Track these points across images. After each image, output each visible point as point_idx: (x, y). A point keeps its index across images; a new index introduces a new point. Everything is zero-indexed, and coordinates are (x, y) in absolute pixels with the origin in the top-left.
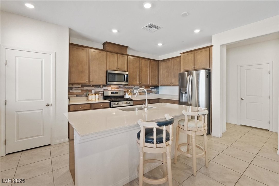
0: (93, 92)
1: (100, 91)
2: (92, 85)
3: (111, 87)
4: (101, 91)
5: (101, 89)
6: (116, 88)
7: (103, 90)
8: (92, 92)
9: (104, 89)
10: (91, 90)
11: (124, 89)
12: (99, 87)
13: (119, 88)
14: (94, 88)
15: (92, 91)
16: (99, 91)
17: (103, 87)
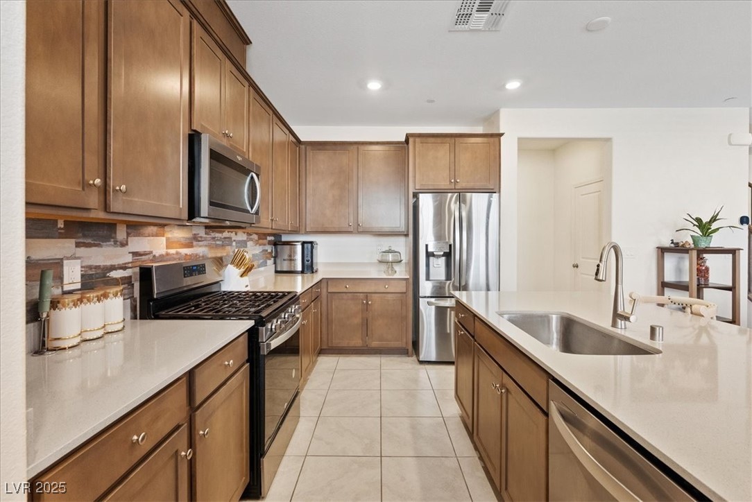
0: (72, 275)
1: (113, 268)
2: (61, 224)
3: (164, 239)
4: (121, 261)
5: (119, 250)
6: (183, 241)
7: (129, 258)
8: (61, 279)
9: (135, 254)
10: (58, 264)
11: (210, 246)
12: (106, 239)
13: (195, 243)
14: (78, 245)
15: (66, 269)
16: (108, 263)
17: (128, 234)
